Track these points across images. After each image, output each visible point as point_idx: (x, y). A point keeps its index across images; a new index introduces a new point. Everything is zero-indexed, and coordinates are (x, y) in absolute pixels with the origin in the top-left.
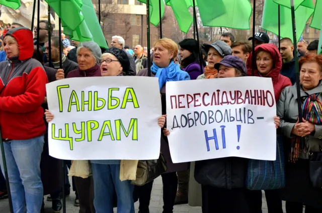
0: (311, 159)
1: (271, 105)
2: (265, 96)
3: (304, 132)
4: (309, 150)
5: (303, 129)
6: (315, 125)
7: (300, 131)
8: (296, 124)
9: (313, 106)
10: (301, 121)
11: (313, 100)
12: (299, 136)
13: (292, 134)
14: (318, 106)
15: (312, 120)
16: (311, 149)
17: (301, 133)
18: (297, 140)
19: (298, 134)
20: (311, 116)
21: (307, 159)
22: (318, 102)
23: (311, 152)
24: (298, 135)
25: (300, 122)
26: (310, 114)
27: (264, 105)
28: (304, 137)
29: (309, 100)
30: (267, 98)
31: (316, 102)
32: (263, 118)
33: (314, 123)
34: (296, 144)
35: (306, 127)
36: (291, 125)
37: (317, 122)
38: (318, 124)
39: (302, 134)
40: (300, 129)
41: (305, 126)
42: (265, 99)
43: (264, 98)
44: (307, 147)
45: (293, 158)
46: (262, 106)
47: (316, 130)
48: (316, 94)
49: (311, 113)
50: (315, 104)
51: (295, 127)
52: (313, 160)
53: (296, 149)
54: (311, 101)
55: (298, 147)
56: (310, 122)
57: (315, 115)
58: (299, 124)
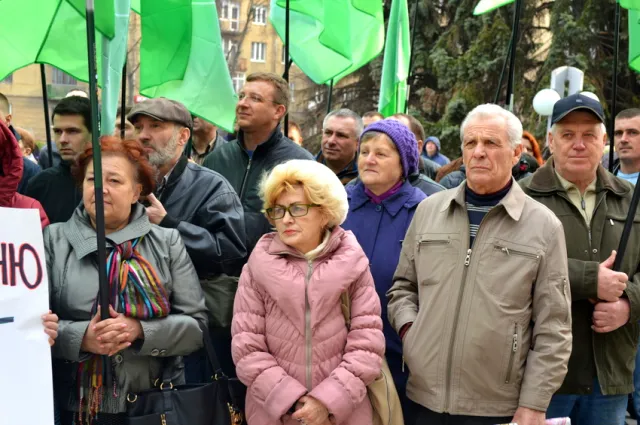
0: (132, 411)
1: (32, 282)
2: (17, 260)
3: (115, 343)
4: (126, 388)
5: (114, 337)
6: (143, 323)
7: (104, 342)
8: (93, 325)
9: (131, 273)
10: (106, 315)
11: (128, 257)
12: (99, 355)
13: (84, 352)
14: (142, 271)
15: (133, 309)
16: (130, 386)
17: (109, 345)
18: (95, 366)
19: (99, 349)
20: (129, 300)
21: (120, 414)
22: (139, 261)
23: (131, 393)
24: (100, 352)
25: (102, 318)
26: (124, 294)
27: (13, 283)
28: (112, 357)
29: (118, 258)
30: (21, 264)
31: (134, 261)
32: (10, 320)
33: (137, 318)
34: (94, 377)
35: (121, 330)
36: (78, 327)
37: (145, 313)
38: (148, 319)
39: (110, 350)
40: (107, 335)
41: (118, 327)
42: (17, 269)
43: (13, 265)
44: (121, 381)
45: (84, 414)
46: (9, 285)
47: (147, 335)
48: (133, 241)
49: (127, 290)
50: (134, 267)
51: (91, 332)
52: (139, 413)
53: (94, 389)
54: (122, 260)
55: (100, 383)
56: (128, 315)
57: (139, 296)
58: (102, 323)
